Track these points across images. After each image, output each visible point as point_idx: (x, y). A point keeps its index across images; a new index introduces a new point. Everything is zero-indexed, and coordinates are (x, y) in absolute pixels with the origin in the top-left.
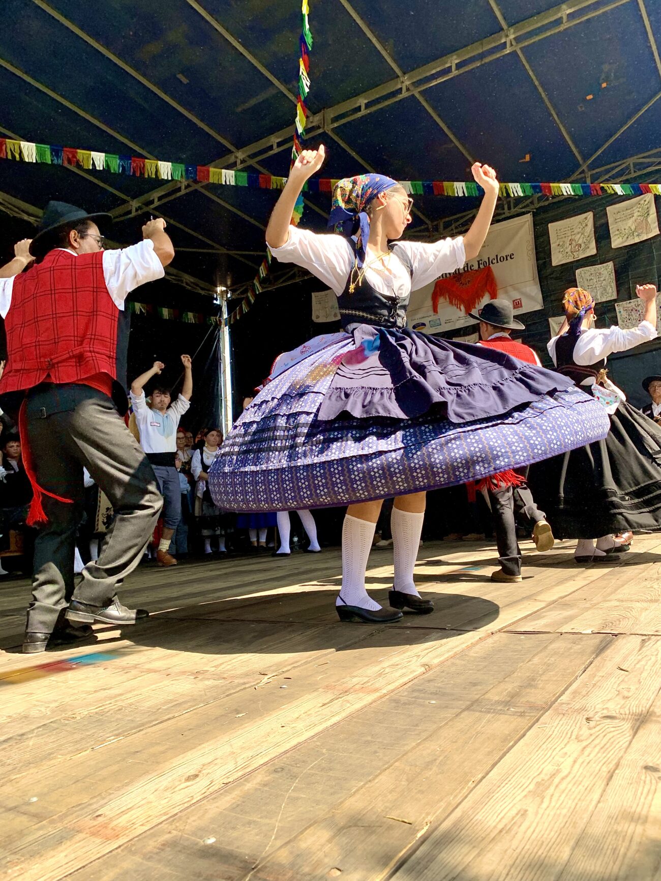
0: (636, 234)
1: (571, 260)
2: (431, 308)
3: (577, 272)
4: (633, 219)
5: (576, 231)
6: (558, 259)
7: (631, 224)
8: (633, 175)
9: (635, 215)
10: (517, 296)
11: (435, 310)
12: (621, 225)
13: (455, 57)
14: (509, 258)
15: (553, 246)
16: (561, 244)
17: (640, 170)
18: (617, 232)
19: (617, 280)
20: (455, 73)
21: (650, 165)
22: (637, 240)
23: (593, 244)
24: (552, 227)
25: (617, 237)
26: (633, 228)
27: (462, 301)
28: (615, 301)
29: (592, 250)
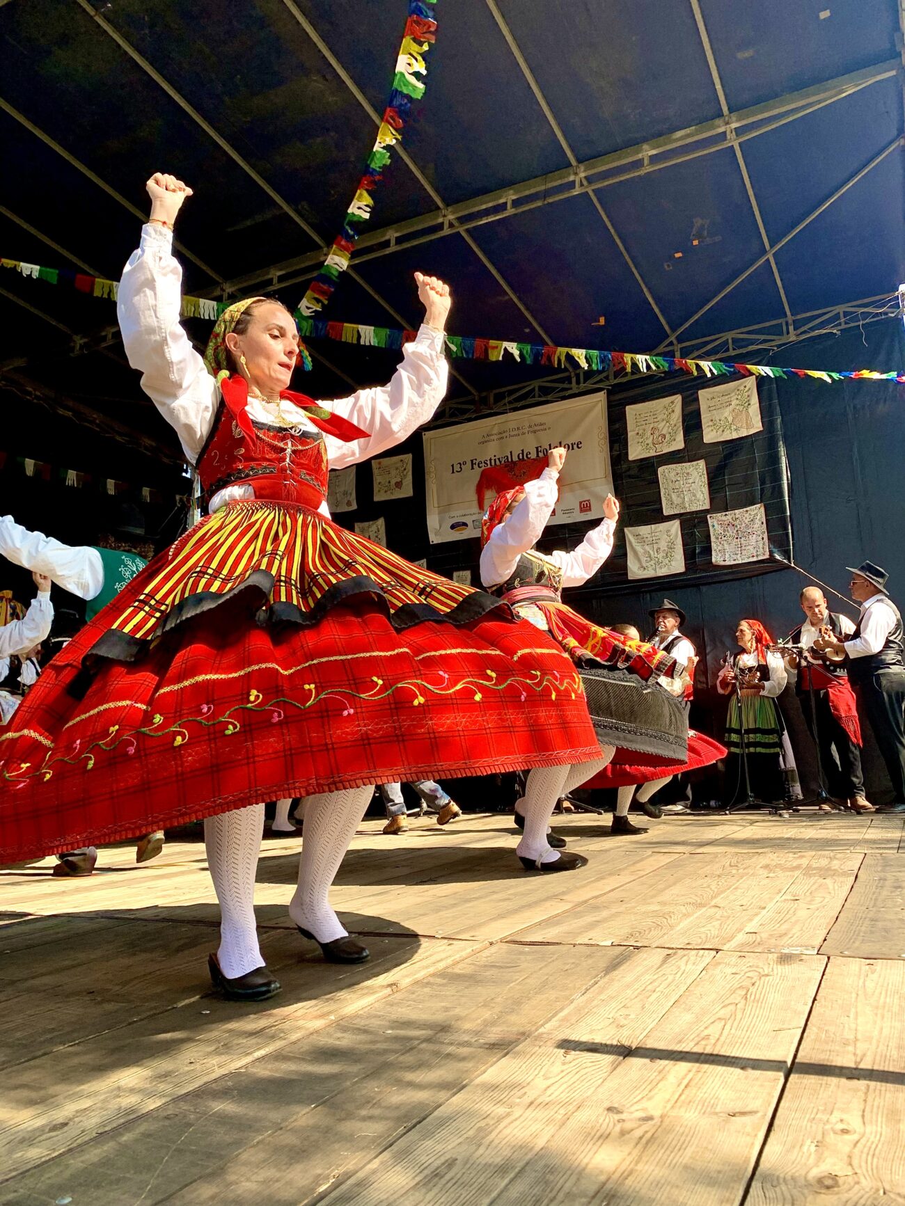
0: (733, 427)
1: (652, 453)
2: (475, 503)
3: (660, 470)
4: (731, 408)
5: (659, 418)
6: (636, 452)
7: (727, 414)
8: (731, 353)
9: (733, 403)
10: (585, 495)
11: (481, 506)
12: (716, 415)
13: (511, 192)
14: (575, 446)
15: (631, 434)
16: (640, 432)
17: (740, 347)
18: (711, 423)
19: (710, 485)
20: (510, 211)
21: (752, 342)
22: (735, 436)
23: (680, 436)
24: (631, 411)
25: (710, 429)
26: (730, 419)
28: (707, 511)
29: (679, 444)
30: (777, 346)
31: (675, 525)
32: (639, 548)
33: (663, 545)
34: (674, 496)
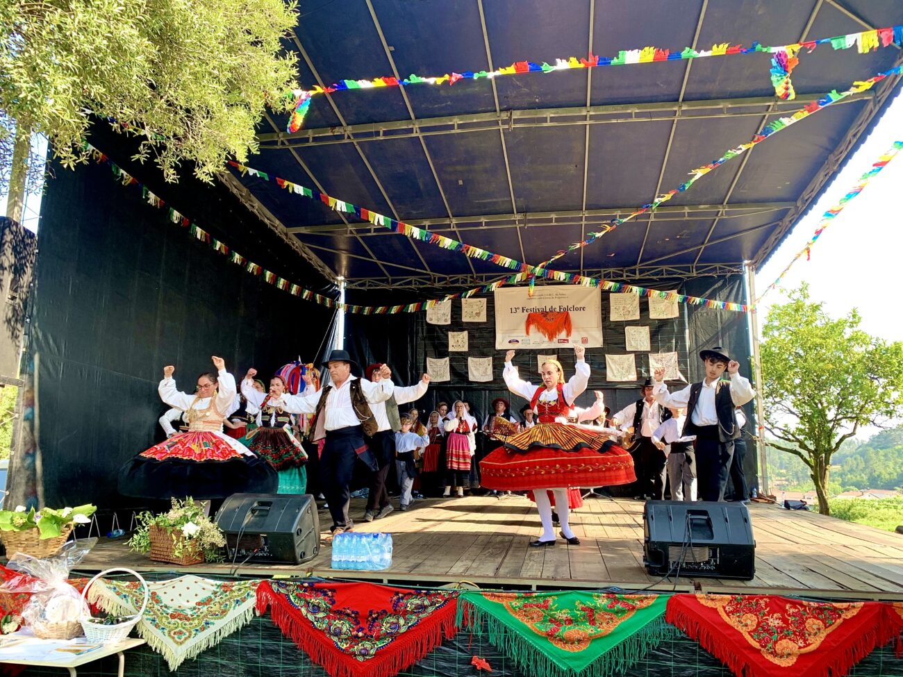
0: (664, 313)
1: (623, 319)
2: (524, 331)
3: (627, 328)
4: (664, 304)
5: (627, 302)
6: (614, 317)
7: (662, 306)
8: (665, 276)
10: (584, 335)
11: (528, 333)
12: (657, 306)
14: (582, 309)
15: (612, 308)
16: (617, 308)
17: (669, 274)
18: (654, 309)
19: (651, 339)
21: (675, 273)
22: (665, 317)
23: (638, 312)
24: (613, 297)
25: (653, 312)
26: (663, 309)
27: (548, 331)
28: (649, 352)
29: (637, 317)
30: (688, 277)
31: (632, 356)
32: (613, 366)
33: (626, 366)
34: (633, 342)
